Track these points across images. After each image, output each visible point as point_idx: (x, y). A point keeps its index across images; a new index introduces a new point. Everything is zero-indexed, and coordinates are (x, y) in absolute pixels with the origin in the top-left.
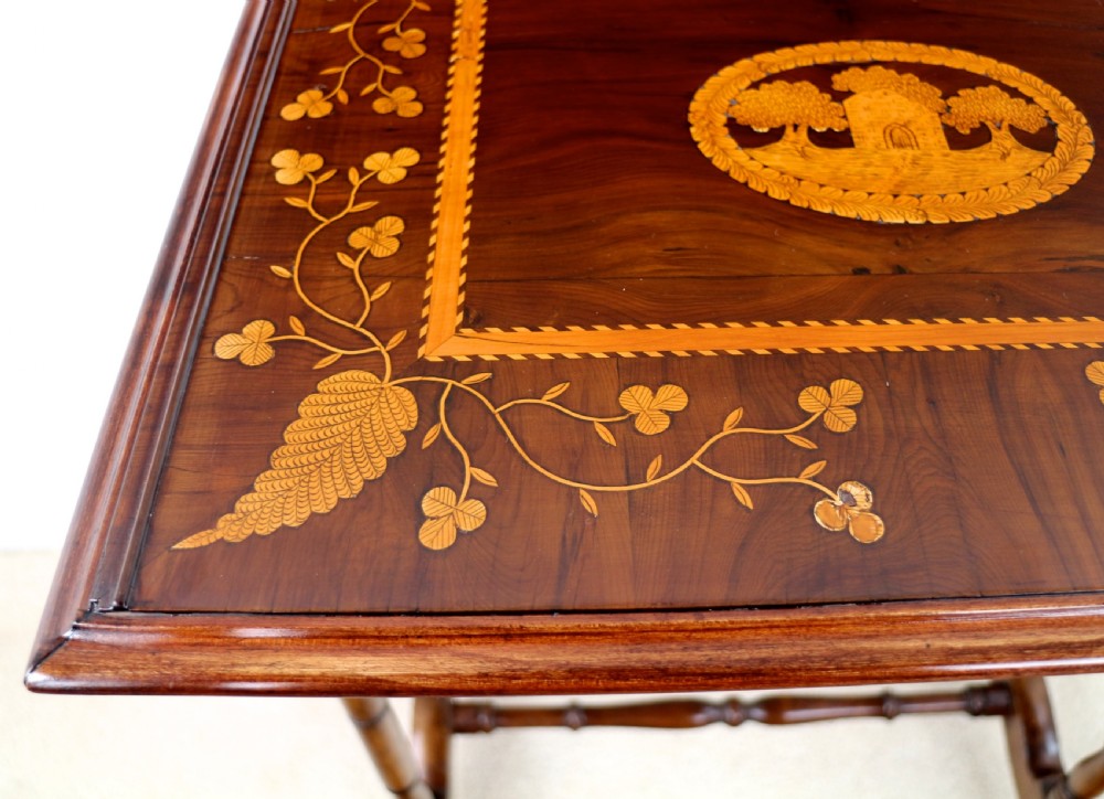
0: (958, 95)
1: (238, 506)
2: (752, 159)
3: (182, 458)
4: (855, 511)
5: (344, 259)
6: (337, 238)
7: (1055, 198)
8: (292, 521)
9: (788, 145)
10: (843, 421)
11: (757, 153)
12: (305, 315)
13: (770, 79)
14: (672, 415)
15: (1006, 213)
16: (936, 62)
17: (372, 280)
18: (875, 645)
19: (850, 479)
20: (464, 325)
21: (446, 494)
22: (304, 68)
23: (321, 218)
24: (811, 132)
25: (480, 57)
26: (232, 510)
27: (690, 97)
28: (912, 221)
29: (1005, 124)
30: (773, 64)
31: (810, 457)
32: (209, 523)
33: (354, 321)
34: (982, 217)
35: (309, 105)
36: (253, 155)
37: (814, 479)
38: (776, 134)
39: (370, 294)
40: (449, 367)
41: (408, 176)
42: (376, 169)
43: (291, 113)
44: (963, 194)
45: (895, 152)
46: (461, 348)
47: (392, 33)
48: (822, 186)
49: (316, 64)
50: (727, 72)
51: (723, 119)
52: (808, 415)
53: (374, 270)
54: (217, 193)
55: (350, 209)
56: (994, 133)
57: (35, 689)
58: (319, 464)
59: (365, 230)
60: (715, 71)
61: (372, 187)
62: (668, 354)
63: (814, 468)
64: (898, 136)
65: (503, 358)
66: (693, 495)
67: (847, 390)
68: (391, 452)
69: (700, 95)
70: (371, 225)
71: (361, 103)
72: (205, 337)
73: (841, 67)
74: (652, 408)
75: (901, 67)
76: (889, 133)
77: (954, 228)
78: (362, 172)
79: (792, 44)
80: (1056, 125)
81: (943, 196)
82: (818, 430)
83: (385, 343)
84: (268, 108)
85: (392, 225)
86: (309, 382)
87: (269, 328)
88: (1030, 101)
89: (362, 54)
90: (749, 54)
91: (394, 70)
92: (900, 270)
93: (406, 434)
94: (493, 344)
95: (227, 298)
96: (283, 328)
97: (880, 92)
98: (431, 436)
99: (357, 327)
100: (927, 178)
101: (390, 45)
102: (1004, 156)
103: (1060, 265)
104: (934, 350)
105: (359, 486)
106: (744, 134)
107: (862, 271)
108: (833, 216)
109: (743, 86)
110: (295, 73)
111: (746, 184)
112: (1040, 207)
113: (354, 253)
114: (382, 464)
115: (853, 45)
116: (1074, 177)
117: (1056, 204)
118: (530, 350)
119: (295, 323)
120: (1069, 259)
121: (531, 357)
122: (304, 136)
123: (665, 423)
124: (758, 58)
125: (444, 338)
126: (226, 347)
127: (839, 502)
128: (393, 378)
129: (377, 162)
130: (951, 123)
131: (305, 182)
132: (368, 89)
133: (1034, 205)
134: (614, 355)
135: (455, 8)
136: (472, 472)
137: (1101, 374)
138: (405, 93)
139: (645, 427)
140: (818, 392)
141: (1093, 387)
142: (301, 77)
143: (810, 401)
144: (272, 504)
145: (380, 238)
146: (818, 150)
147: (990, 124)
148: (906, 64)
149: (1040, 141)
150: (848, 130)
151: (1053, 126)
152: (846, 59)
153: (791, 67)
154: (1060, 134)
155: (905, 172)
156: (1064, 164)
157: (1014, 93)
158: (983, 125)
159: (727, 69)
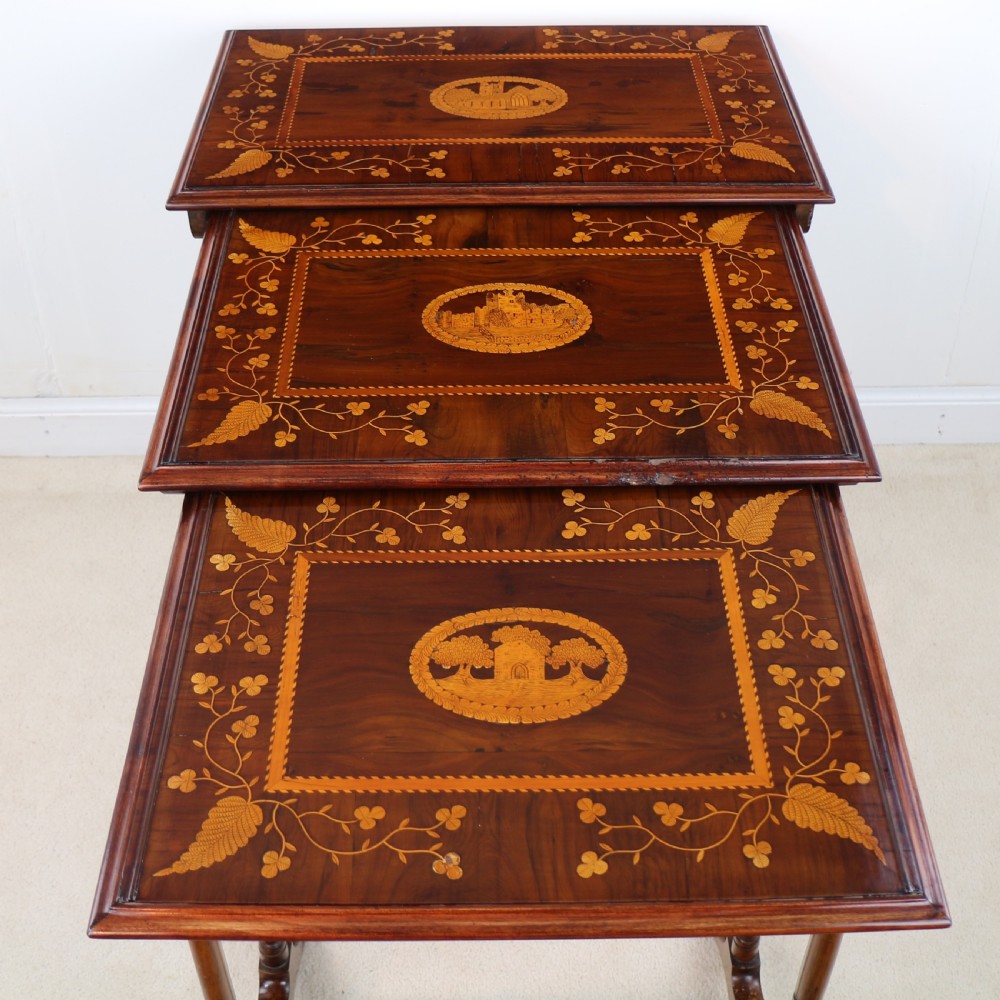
0: (559, 645)
1: (182, 858)
2: (438, 685)
3: (155, 836)
4: (451, 866)
5: (229, 738)
6: (225, 726)
8: (206, 865)
9: (459, 677)
10: (454, 825)
11: (442, 681)
12: (210, 767)
13: (457, 635)
14: (377, 821)
15: (563, 717)
17: (243, 750)
18: (451, 923)
19: (450, 851)
20: (286, 775)
21: (274, 854)
22: (205, 619)
23: (217, 714)
24: (473, 668)
25: (303, 616)
26: (179, 859)
27: (412, 646)
28: (512, 723)
29: (580, 664)
30: (461, 624)
31: (436, 841)
32: (169, 865)
33: (234, 771)
34: (550, 719)
35: (209, 645)
36: (181, 675)
37: (436, 851)
38: (454, 670)
39: (242, 757)
40: (278, 796)
41: (262, 692)
42: (246, 686)
43: (200, 649)
44: (544, 707)
45: (515, 681)
46: (284, 786)
47: (255, 598)
48: (471, 702)
49: (214, 617)
50: (436, 629)
51: (428, 660)
52: (437, 822)
53: (244, 745)
54: (163, 696)
55: (232, 710)
56: (572, 668)
57: (92, 937)
58: (218, 839)
59: (240, 722)
60: (428, 630)
61: (243, 698)
62: (379, 792)
63: (437, 846)
64: (519, 671)
65: (303, 792)
66: (382, 857)
67: (460, 811)
68: (250, 835)
69: (419, 645)
70: (243, 719)
71: (238, 644)
72: (163, 777)
73: (498, 626)
74: (368, 816)
75: (531, 625)
76: (514, 669)
77: (534, 726)
78: (239, 688)
79: (474, 611)
81: (533, 708)
82: (442, 830)
83: (248, 783)
84: (188, 645)
85: (253, 720)
86: (213, 801)
87: (193, 773)
88: (599, 647)
89: (239, 611)
90: (449, 617)
91: (256, 624)
92: (499, 750)
93: (257, 827)
94: (300, 784)
95: (172, 758)
96: (200, 774)
97: (516, 643)
99: (235, 774)
101: (254, 605)
102: (574, 683)
103: (584, 746)
104: (505, 791)
105: (235, 849)
106: (438, 671)
107: (480, 750)
108: (473, 720)
109: (442, 640)
110: (200, 622)
111: (432, 700)
112: (584, 715)
113: (234, 735)
114: (246, 840)
116: (607, 696)
117: (594, 712)
118: (315, 788)
119: (206, 771)
121: (316, 792)
122: (208, 664)
123: (373, 824)
124: (454, 620)
125: (277, 781)
126: (173, 783)
127: (444, 861)
128: (252, 800)
129: (245, 682)
130: (550, 662)
131: (209, 693)
132: (241, 636)
133: (580, 712)
134: (354, 792)
135: (291, 580)
136: (286, 845)
137: (585, 804)
138: (261, 639)
139: (364, 826)
140: (445, 811)
141: (578, 812)
142: (205, 625)
143: (441, 815)
144: (197, 857)
145: (247, 727)
146: (474, 680)
147: (571, 663)
148: (536, 623)
149: (596, 673)
150: (493, 668)
151: (606, 663)
152: (503, 620)
153: (471, 626)
154: (609, 668)
155: (517, 693)
156: (605, 687)
157: (592, 642)
158: (568, 663)
159: (436, 627)
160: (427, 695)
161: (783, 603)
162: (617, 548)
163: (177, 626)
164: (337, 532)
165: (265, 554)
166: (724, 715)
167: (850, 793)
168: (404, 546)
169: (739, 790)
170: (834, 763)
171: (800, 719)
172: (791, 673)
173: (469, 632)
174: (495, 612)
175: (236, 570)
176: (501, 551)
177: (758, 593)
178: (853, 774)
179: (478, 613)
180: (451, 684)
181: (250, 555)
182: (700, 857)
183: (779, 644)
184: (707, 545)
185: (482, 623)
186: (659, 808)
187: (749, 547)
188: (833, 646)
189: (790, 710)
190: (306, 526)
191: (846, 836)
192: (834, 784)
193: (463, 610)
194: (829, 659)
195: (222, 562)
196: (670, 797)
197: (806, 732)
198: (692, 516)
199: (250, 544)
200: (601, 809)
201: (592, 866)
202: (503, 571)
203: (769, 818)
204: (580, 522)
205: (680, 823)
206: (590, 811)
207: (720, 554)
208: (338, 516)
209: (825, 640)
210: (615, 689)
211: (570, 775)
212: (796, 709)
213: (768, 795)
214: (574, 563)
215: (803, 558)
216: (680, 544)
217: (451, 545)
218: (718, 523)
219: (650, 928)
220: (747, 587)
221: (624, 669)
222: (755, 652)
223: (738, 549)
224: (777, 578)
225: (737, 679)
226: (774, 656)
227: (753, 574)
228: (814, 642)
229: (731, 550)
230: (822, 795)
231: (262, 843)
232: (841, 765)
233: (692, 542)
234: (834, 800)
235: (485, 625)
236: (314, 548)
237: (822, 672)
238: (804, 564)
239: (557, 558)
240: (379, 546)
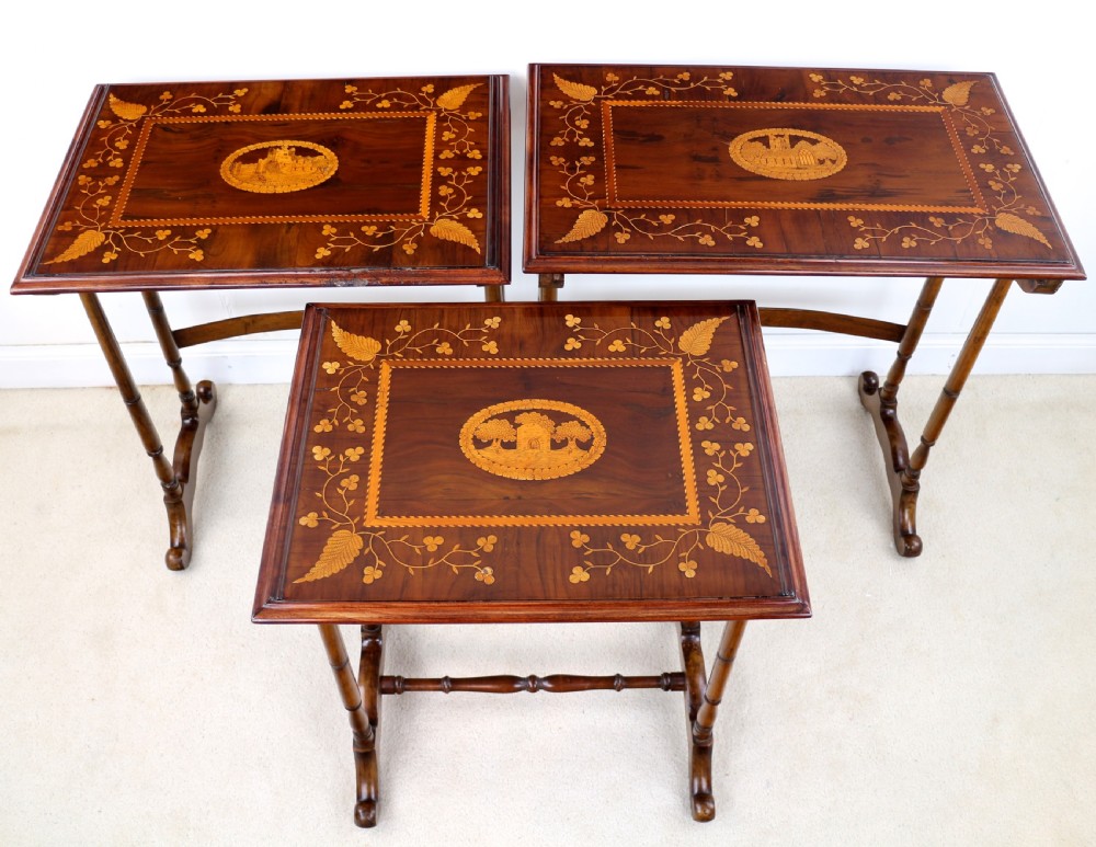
0: (561, 426)
1: (310, 572)
2: (479, 453)
3: (292, 557)
4: (487, 576)
5: (340, 491)
6: (336, 483)
7: (583, 470)
8: (327, 576)
9: (493, 448)
10: (489, 548)
11: (481, 451)
12: (327, 511)
13: (491, 419)
14: (438, 546)
15: (562, 476)
16: (557, 409)
17: (349, 499)
19: (487, 566)
20: (378, 515)
21: (371, 568)
22: (321, 408)
23: (331, 475)
24: (502, 442)
25: (387, 406)
26: (308, 572)
27: (461, 427)
28: (528, 479)
29: (574, 439)
30: (494, 411)
31: (477, 559)
32: (302, 576)
33: (343, 513)
34: (554, 477)
35: (323, 426)
36: (306, 448)
37: (477, 566)
38: (489, 443)
39: (348, 504)
40: (373, 529)
41: (360, 459)
42: (349, 455)
43: (318, 429)
44: (550, 469)
45: (531, 451)
46: (376, 523)
47: (354, 393)
48: (501, 465)
49: (326, 406)
50: (477, 415)
51: (472, 436)
52: (479, 547)
53: (349, 495)
55: (340, 472)
56: (569, 442)
57: (254, 623)
58: (334, 559)
59: (346, 480)
60: (472, 415)
61: (348, 463)
62: (440, 527)
63: (478, 563)
64: (533, 444)
65: (389, 527)
66: (442, 570)
67: (493, 539)
68: (355, 555)
69: (466, 426)
70: (348, 478)
71: (343, 425)
72: (297, 518)
73: (519, 412)
74: (432, 543)
75: (542, 412)
76: (530, 443)
77: (543, 482)
78: (344, 457)
79: (503, 402)
81: (542, 469)
82: (481, 551)
83: (353, 521)
84: (309, 426)
85: (355, 478)
86: (330, 533)
87: (316, 515)
88: (588, 427)
89: (343, 403)
90: (486, 406)
91: (355, 411)
92: (520, 498)
93: (360, 551)
94: (387, 522)
95: (301, 505)
96: (320, 515)
97: (532, 424)
98: (367, 551)
99: (344, 515)
100: (539, 461)
101: (354, 398)
102: (570, 452)
103: (576, 496)
104: (523, 526)
105: (346, 565)
106: (479, 444)
107: (507, 498)
108: (502, 477)
109: (481, 423)
110: (317, 411)
111: (475, 464)
112: (576, 473)
113: (342, 488)
114: (352, 559)
115: (526, 401)
116: (592, 461)
117: (583, 472)
118: (397, 524)
119: (325, 514)
120: (579, 494)
121: (398, 527)
122: (323, 440)
123: (436, 548)
124: (489, 408)
125: (372, 520)
126: (303, 521)
127: (483, 573)
128: (355, 533)
129: (349, 452)
130: (554, 438)
131: (325, 460)
132: (345, 420)
133: (574, 472)
134: (423, 527)
135: (378, 380)
136: (378, 562)
137: (576, 535)
138: (359, 422)
139: (430, 549)
140: (483, 539)
141: (571, 540)
142: (321, 413)
143: (481, 542)
144: (320, 571)
145: (351, 483)
146: (503, 450)
147: (569, 439)
148: (546, 411)
149: (585, 446)
150: (516, 442)
151: (593, 439)
152: (523, 408)
153: (501, 412)
154: (594, 443)
155: (532, 459)
156: (591, 455)
157: (583, 423)
158: (566, 439)
159: (477, 413)
160: (472, 461)
161: (715, 397)
162: (602, 358)
163: (301, 415)
164: (410, 346)
165: (360, 362)
166: (670, 475)
167: (752, 529)
168: (456, 355)
169: (678, 526)
170: (742, 509)
171: (721, 478)
172: (717, 446)
173: (499, 417)
174: (518, 402)
175: (340, 373)
176: (522, 359)
177: (698, 390)
178: (754, 516)
179: (505, 403)
180: (487, 453)
181: (350, 363)
182: (650, 570)
183: (710, 426)
184: (664, 355)
185: (509, 410)
186: (625, 538)
187: (693, 357)
188: (747, 428)
189: (715, 472)
190: (388, 341)
191: (747, 557)
192: (741, 523)
193: (495, 401)
194: (742, 437)
195: (331, 368)
196: (631, 530)
197: (724, 488)
198: (654, 334)
199: (349, 354)
200: (586, 538)
201: (579, 576)
202: (524, 374)
203: (697, 546)
204: (577, 338)
205: (638, 548)
206: (579, 539)
207: (673, 362)
208: (410, 334)
209: (742, 424)
210: (597, 457)
211: (567, 516)
212: (719, 471)
213: (697, 530)
214: (573, 368)
215: (730, 366)
216: (645, 355)
217: (488, 355)
218: (673, 340)
219: (615, 616)
220: (690, 385)
221: (604, 443)
222: (693, 432)
223: (685, 358)
224: (711, 379)
225: (680, 450)
226: (706, 435)
227: (694, 377)
228: (734, 426)
229: (681, 360)
230: (733, 530)
231: (363, 561)
232: (746, 510)
233: (654, 353)
234: (741, 533)
235: (511, 411)
236: (394, 357)
237: (738, 446)
238: (730, 370)
239: (561, 364)
240: (438, 356)
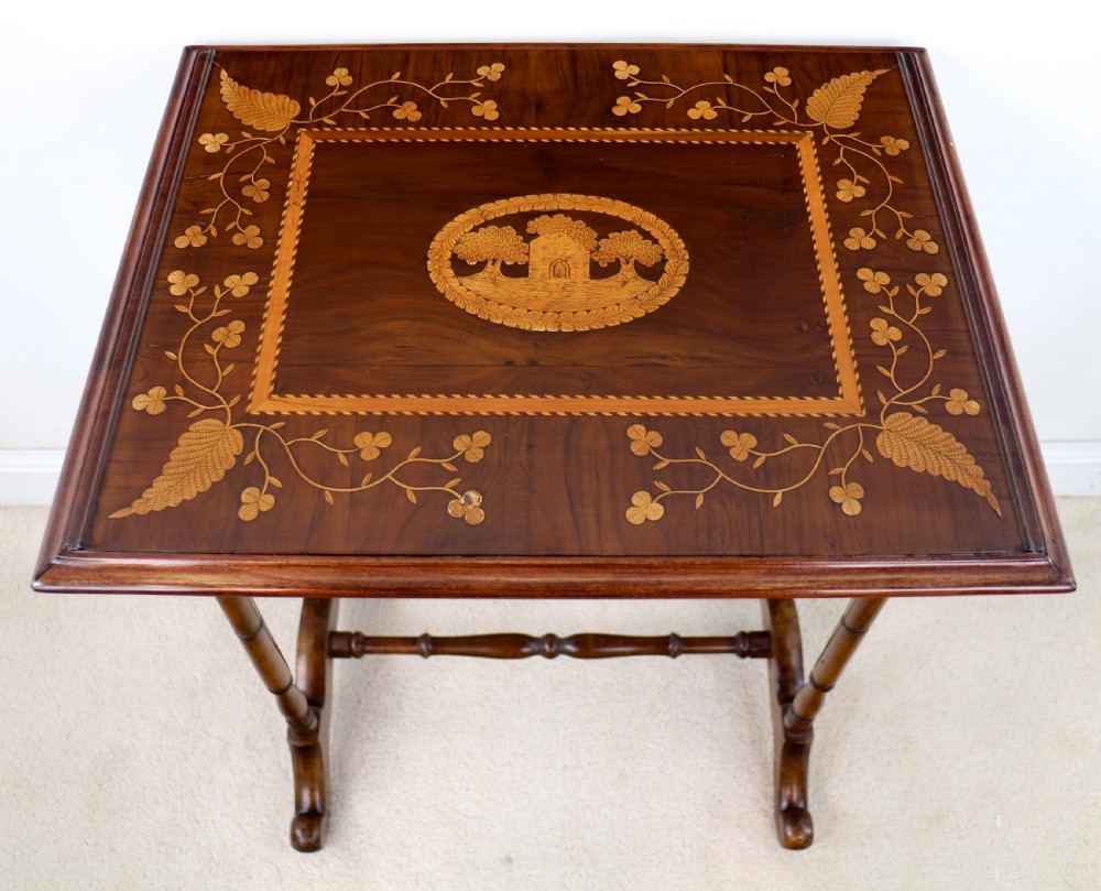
0: (608, 237)
1: (144, 495)
2: (461, 285)
3: (114, 468)
4: (470, 507)
5: (208, 348)
6: (204, 334)
7: (648, 315)
8: (172, 504)
9: (486, 275)
10: (475, 456)
11: (466, 280)
12: (184, 384)
13: (486, 224)
14: (381, 450)
15: (611, 325)
17: (224, 363)
18: (469, 578)
19: (469, 490)
20: (274, 392)
21: (254, 490)
22: (189, 207)
23: (196, 320)
24: (503, 263)
25: (303, 203)
26: (140, 497)
27: (431, 238)
28: (549, 330)
29: (633, 259)
30: (491, 212)
31: (452, 476)
32: (128, 504)
33: (212, 389)
34: (595, 327)
35: (191, 238)
36: (156, 274)
37: (452, 488)
38: (481, 266)
39: (222, 371)
40: (264, 418)
41: (250, 292)
42: (231, 286)
43: (181, 242)
44: (588, 311)
45: (554, 281)
46: (269, 408)
47: (248, 182)
48: (500, 304)
49: (199, 205)
50: (460, 218)
51: (450, 254)
52: (456, 452)
53: (226, 356)
54: (133, 300)
55: (213, 314)
56: (623, 266)
57: (37, 590)
58: (188, 473)
59: (222, 329)
60: (452, 219)
61: (229, 299)
62: (385, 413)
63: (453, 483)
64: (559, 268)
65: (294, 413)
66: (388, 494)
67: (483, 438)
68: (227, 467)
70: (225, 326)
71: (225, 236)
72: (127, 396)
73: (534, 215)
74: (371, 445)
75: (575, 215)
76: (553, 266)
77: (575, 335)
78: (223, 288)
79: (507, 196)
80: (667, 260)
82: (461, 461)
84: (166, 239)
85: (238, 326)
86: (184, 425)
87: (163, 391)
88: (655, 241)
89: (229, 198)
90: (476, 204)
91: (247, 212)
92: (533, 363)
93: (236, 456)
94: (289, 405)
95: (140, 371)
96: (171, 392)
97: (556, 235)
98: (249, 458)
99: (213, 392)
100: (569, 299)
101: (247, 191)
102: (624, 283)
103: (636, 361)
104: (539, 414)
105: (208, 485)
106: (461, 267)
107: (511, 363)
108: (502, 325)
109: (467, 230)
110: (185, 212)
111: (453, 302)
112: (636, 321)
113: (214, 345)
114: (222, 474)
116: (665, 300)
117: (648, 318)
118: (308, 409)
119: (179, 389)
120: (642, 357)
121: (309, 413)
122: (189, 261)
123: (377, 453)
124: (482, 207)
125: (263, 401)
126: (139, 403)
127: (463, 501)
128: (231, 424)
129: (232, 281)
130: (596, 259)
131: (188, 294)
132: (230, 227)
133: (632, 319)
134: (355, 413)
135: (292, 161)
136: (269, 479)
137: (637, 432)
138: (253, 230)
139: (366, 456)
140: (465, 438)
141: (629, 441)
142: (188, 215)
143: (460, 443)
144: (162, 494)
145: (230, 335)
146: (504, 279)
147: (622, 260)
148: (580, 212)
149: (651, 272)
150: (527, 264)
151: (664, 261)
152: (541, 208)
153: (502, 214)
154: (667, 267)
155: (556, 295)
156: (662, 290)
157: (646, 235)
158: (617, 260)
159: (460, 216)
160: (447, 297)
161: (873, 196)
162: (677, 128)
163: (156, 218)
164: (348, 107)
165: (263, 132)
166: (805, 327)
167: (956, 425)
168: (426, 122)
169: (824, 418)
170: (937, 389)
171: (896, 334)
172: (884, 278)
173: (500, 222)
174: (532, 198)
175: (228, 151)
176: (540, 128)
177: (843, 184)
178: (961, 403)
179: (511, 199)
180: (477, 283)
181: (245, 134)
182: (777, 501)
183: (870, 244)
184: (783, 127)
185: (516, 211)
186: (728, 438)
187: (832, 131)
188: (933, 248)
189: (884, 323)
190: (312, 101)
191: (953, 478)
192: (937, 414)
193: (493, 196)
194: (929, 265)
195: (211, 142)
196: (741, 424)
197: (903, 350)
198: (765, 94)
199: (246, 122)
200: (656, 439)
201: (644, 509)
202: (543, 153)
203: (861, 454)
204: (633, 98)
205: (752, 458)
206: (642, 441)
207: (799, 138)
208: (351, 89)
209: (922, 241)
210: (674, 292)
211: (619, 396)
212: (892, 322)
213: (859, 425)
214: (627, 143)
215: (896, 145)
216: (752, 125)
217: (481, 121)
218: (796, 103)
219: (714, 587)
220: (830, 176)
221: (685, 268)
222: (842, 253)
223: (819, 133)
224: (865, 167)
225: (820, 283)
226: (863, 258)
227: (838, 162)
228: (910, 243)
229: (811, 134)
230: (923, 426)
231: (241, 476)
232: (946, 391)
233: (766, 123)
234: (940, 434)
235: (519, 213)
236: (321, 125)
237: (921, 278)
238: (897, 153)
239: (607, 137)
240: (397, 123)
